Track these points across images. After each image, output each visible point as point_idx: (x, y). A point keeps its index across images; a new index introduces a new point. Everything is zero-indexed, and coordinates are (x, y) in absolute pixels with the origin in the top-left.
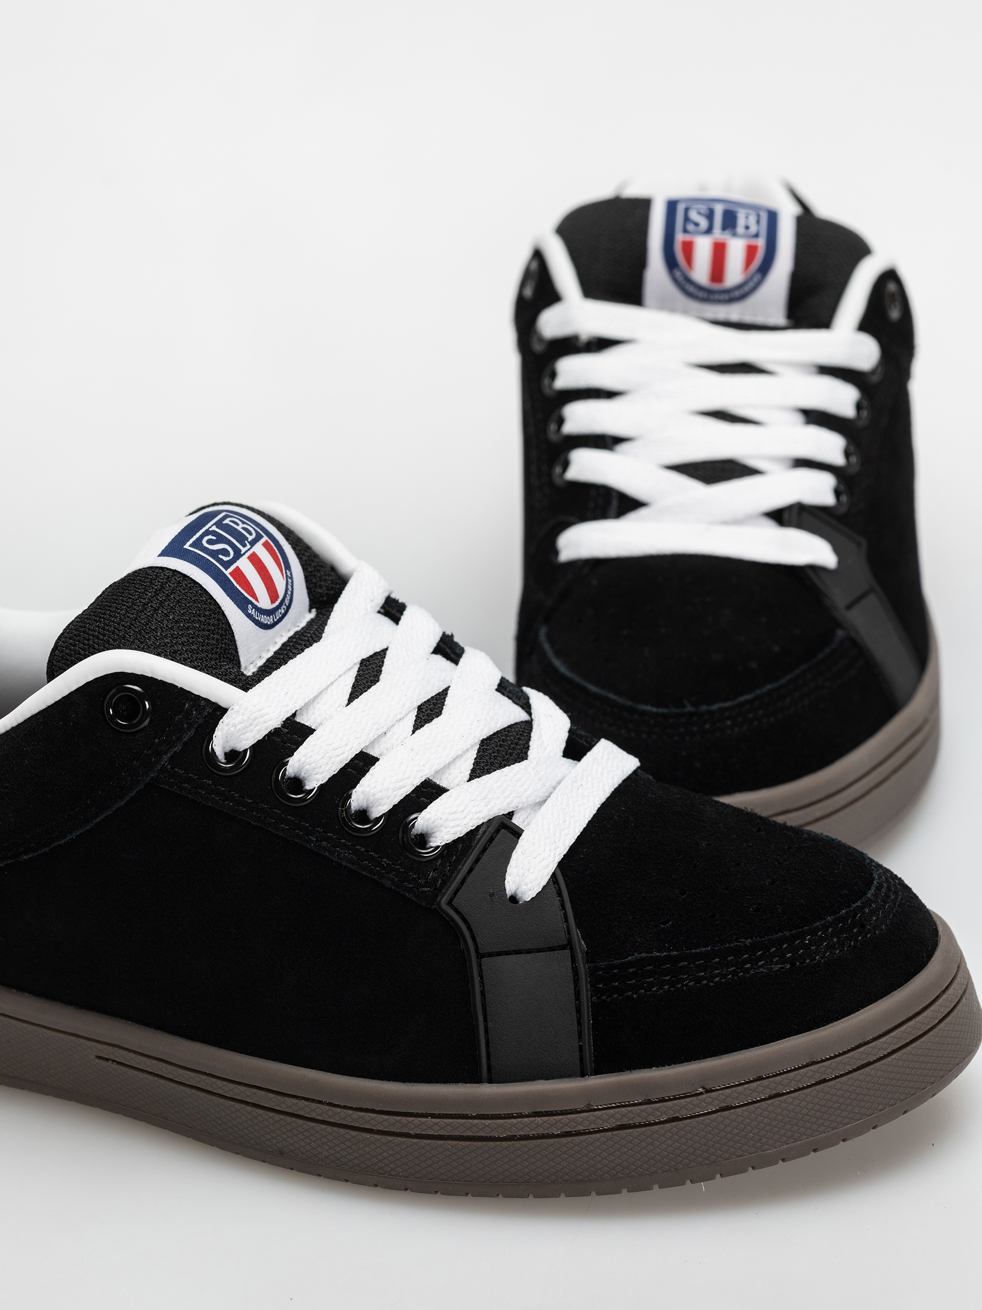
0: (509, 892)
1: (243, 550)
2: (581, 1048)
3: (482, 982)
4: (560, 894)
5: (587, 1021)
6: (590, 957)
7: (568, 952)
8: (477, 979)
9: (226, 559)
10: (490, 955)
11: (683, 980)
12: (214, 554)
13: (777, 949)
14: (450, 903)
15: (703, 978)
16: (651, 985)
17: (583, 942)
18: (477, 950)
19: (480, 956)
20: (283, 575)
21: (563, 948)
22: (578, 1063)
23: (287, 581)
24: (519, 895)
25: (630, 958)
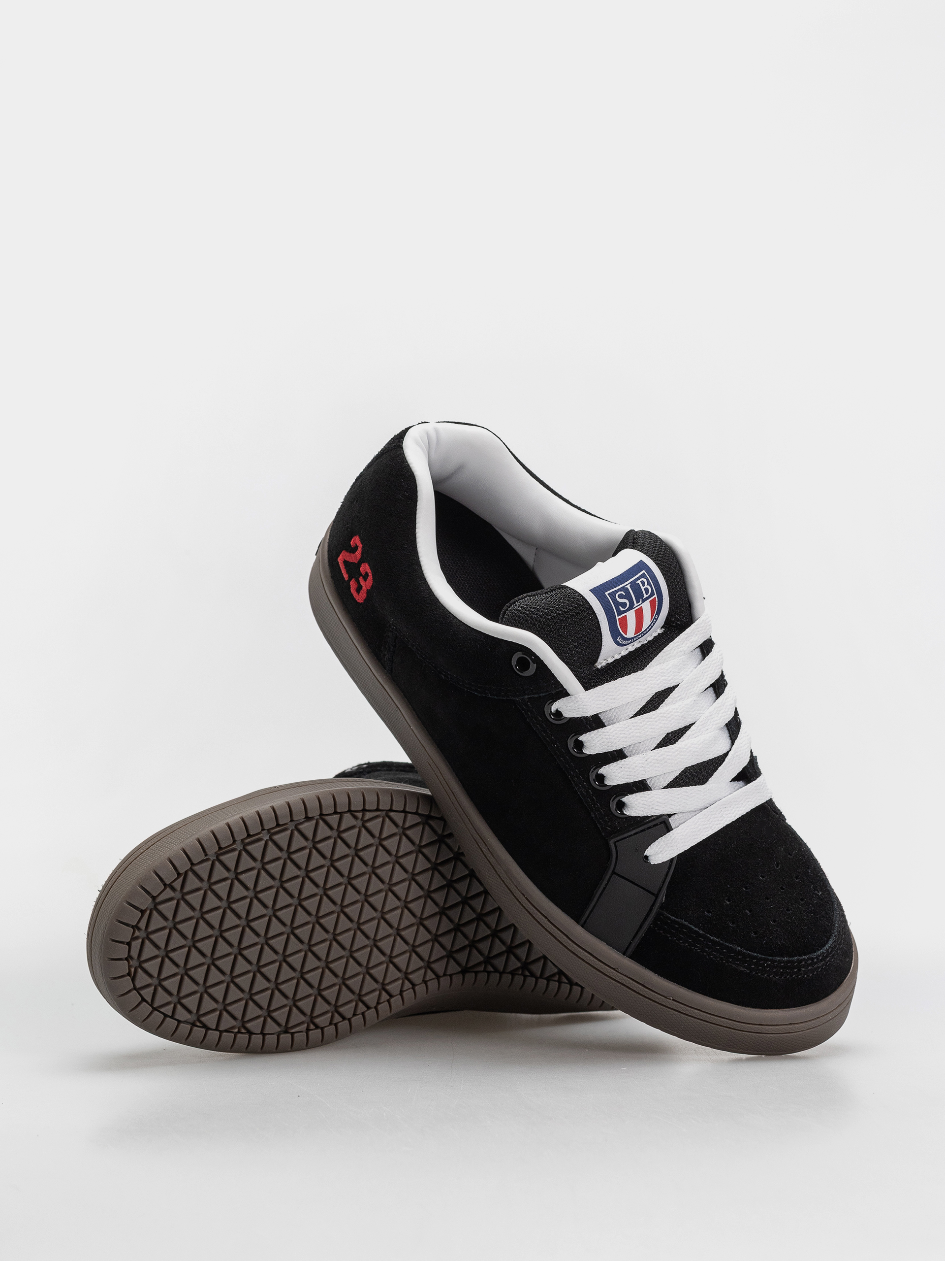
0: (647, 853)
1: (636, 605)
2: (631, 943)
3: (607, 884)
4: (669, 868)
5: (642, 934)
6: (662, 907)
7: (654, 898)
8: (605, 882)
9: (622, 609)
10: (619, 875)
11: (696, 946)
12: (617, 604)
13: (750, 960)
14: (615, 843)
15: (706, 952)
16: (681, 939)
17: (664, 897)
18: (614, 869)
19: (614, 873)
20: (651, 619)
21: (653, 894)
22: (625, 948)
23: (651, 624)
24: (649, 858)
25: (679, 920)
